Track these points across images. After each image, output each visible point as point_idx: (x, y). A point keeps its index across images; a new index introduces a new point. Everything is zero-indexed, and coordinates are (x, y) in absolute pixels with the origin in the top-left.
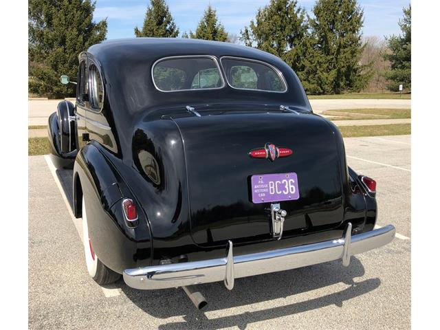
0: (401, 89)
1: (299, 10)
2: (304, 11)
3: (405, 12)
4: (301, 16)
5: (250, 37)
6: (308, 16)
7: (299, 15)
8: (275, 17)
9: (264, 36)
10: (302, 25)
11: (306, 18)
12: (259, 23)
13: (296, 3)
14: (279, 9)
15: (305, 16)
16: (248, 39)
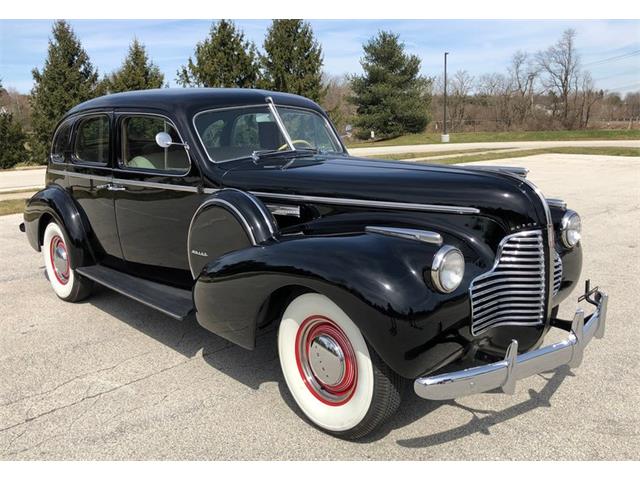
0: (373, 136)
1: (247, 45)
2: (253, 46)
3: (365, 48)
4: (251, 53)
5: (190, 80)
6: (259, 53)
7: (247, 52)
8: (220, 54)
9: (208, 78)
10: (253, 63)
11: (257, 56)
12: (200, 62)
13: (242, 36)
14: (224, 44)
15: (255, 52)
16: (189, 82)
